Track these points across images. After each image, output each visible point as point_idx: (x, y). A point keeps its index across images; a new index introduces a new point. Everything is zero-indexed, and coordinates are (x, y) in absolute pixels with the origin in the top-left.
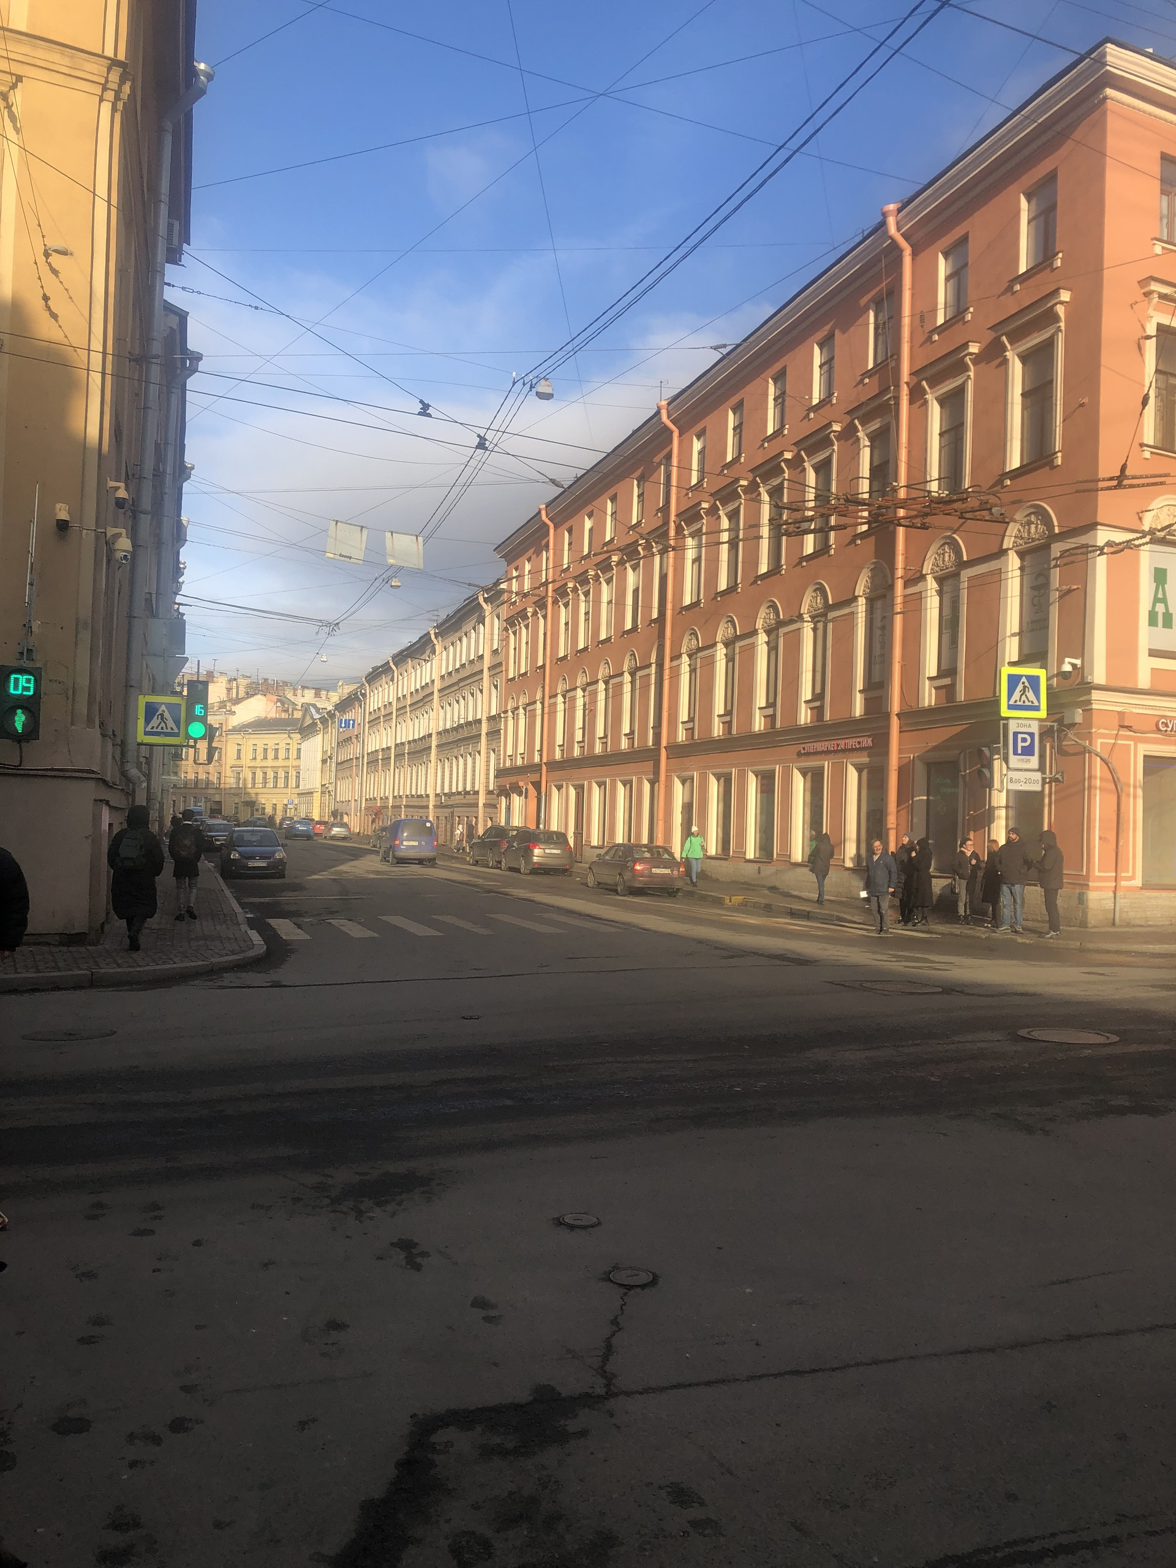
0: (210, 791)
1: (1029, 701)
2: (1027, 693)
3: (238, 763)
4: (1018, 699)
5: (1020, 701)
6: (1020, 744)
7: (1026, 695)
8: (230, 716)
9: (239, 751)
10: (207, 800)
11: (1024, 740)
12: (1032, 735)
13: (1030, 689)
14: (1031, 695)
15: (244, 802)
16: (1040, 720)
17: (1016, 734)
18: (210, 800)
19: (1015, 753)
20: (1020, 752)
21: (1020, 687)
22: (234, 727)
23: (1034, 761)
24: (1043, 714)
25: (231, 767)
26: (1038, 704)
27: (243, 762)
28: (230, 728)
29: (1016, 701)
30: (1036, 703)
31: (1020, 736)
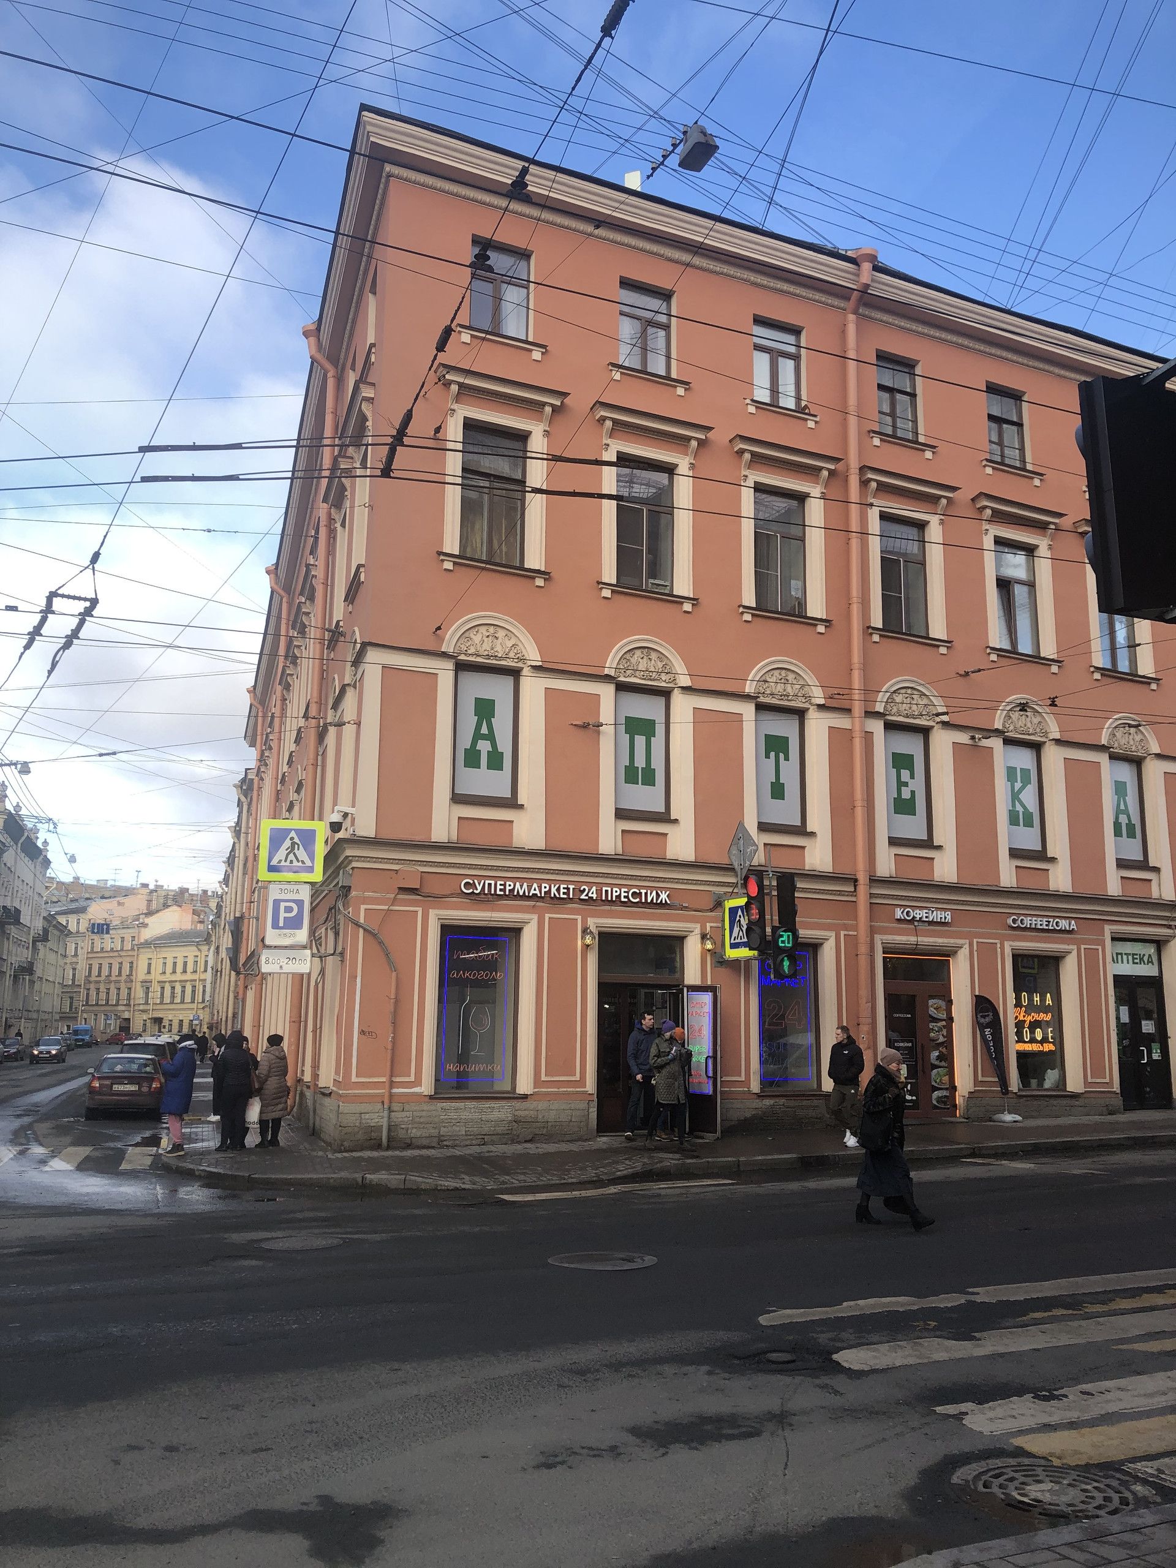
0: (121, 1008)
1: (298, 861)
2: (296, 851)
3: (148, 977)
4: (284, 859)
5: (285, 861)
6: (283, 915)
7: (294, 854)
8: (143, 930)
9: (149, 965)
10: (117, 1017)
11: (288, 910)
12: (300, 903)
13: (301, 846)
14: (301, 853)
15: (151, 1019)
16: (312, 884)
17: (277, 903)
18: (119, 1017)
19: (275, 926)
20: (281, 924)
21: (287, 843)
22: (146, 941)
23: (302, 935)
24: (318, 876)
25: (141, 982)
26: (311, 865)
27: (152, 977)
28: (142, 941)
29: (280, 861)
30: (308, 863)
31: (283, 905)
